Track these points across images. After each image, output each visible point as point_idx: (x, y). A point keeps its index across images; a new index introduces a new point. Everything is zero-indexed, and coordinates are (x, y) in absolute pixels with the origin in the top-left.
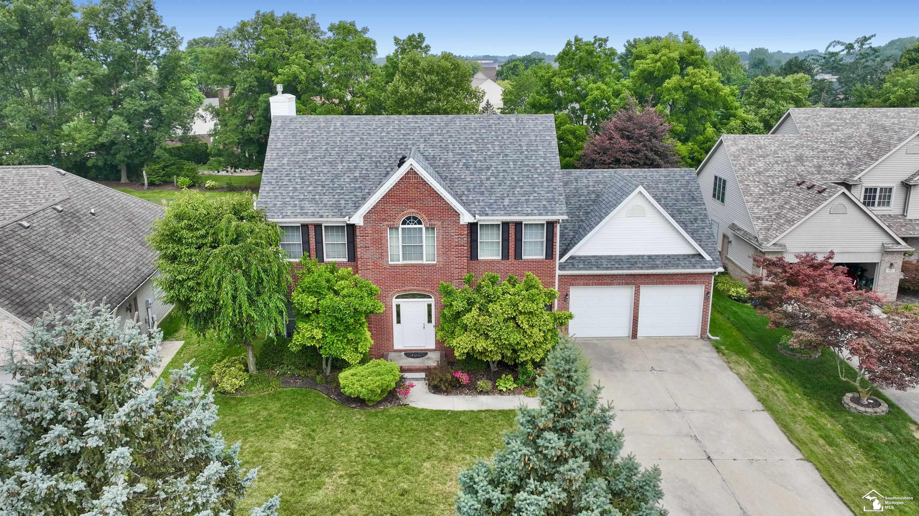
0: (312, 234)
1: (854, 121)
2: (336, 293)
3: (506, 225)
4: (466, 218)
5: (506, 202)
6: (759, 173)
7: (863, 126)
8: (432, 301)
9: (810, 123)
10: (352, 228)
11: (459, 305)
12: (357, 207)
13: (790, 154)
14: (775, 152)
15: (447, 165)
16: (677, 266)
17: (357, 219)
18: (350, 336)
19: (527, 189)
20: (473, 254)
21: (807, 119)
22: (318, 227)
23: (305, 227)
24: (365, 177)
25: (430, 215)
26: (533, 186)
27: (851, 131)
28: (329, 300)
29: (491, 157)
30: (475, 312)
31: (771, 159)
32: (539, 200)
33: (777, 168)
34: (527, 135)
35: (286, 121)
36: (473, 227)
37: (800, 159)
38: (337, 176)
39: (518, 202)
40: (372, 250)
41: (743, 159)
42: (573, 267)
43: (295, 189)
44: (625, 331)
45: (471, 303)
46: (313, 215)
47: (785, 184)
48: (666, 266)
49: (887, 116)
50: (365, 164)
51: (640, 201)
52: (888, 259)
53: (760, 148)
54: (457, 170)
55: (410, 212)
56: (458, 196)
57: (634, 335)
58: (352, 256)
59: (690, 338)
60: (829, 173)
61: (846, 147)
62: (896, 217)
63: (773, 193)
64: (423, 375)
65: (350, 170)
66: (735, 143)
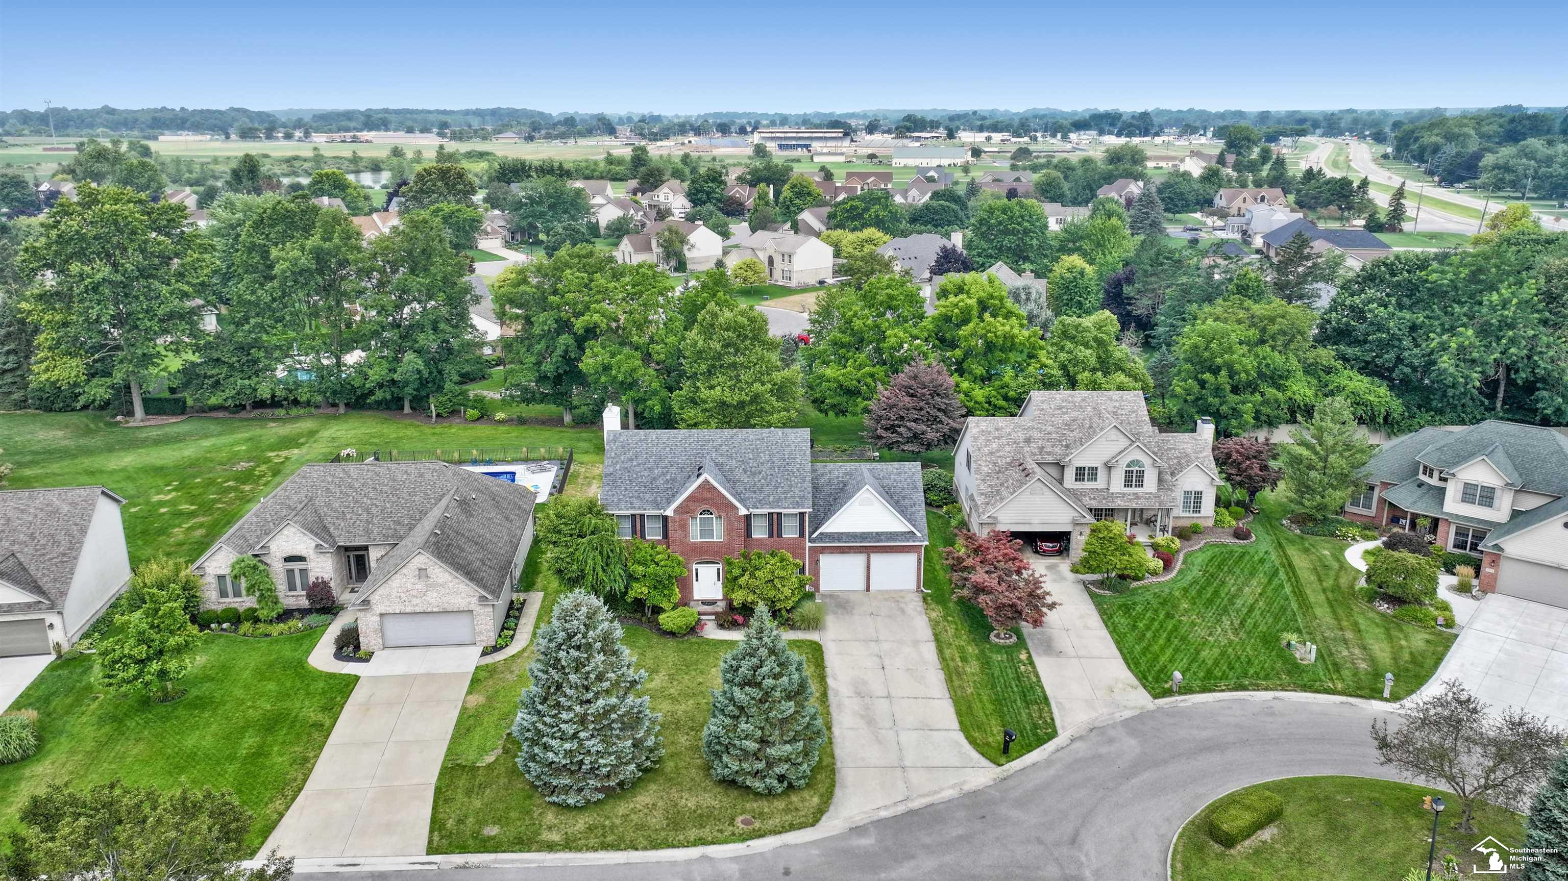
0: (638, 520)
1: (1083, 404)
2: (657, 564)
3: (771, 514)
4: (743, 511)
5: (771, 499)
6: (991, 453)
7: (1089, 408)
8: (720, 566)
9: (1045, 406)
10: (665, 519)
11: (736, 572)
12: (669, 502)
13: (1021, 436)
14: (1009, 434)
15: (731, 470)
16: (895, 540)
17: (669, 512)
18: (666, 592)
19: (786, 488)
20: (748, 534)
21: (1043, 402)
22: (642, 516)
23: (633, 516)
24: (674, 480)
25: (718, 509)
26: (790, 486)
27: (1077, 413)
28: (652, 568)
29: (762, 464)
30: (746, 577)
31: (1004, 441)
32: (794, 497)
33: (1007, 449)
34: (789, 446)
35: (616, 437)
36: (748, 518)
37: (1028, 441)
38: (654, 479)
39: (779, 500)
40: (679, 532)
41: (982, 440)
42: (821, 540)
43: (626, 489)
44: (862, 586)
45: (744, 570)
46: (639, 508)
47: (1009, 464)
48: (888, 540)
49: (1111, 399)
50: (674, 469)
51: (867, 495)
52: (1078, 528)
53: (997, 430)
54: (738, 473)
55: (706, 507)
56: (737, 495)
57: (868, 589)
58: (666, 535)
59: (908, 591)
60: (1049, 453)
61: (1069, 430)
62: (1102, 490)
63: (1000, 472)
64: (713, 617)
65: (663, 474)
66: (977, 425)
